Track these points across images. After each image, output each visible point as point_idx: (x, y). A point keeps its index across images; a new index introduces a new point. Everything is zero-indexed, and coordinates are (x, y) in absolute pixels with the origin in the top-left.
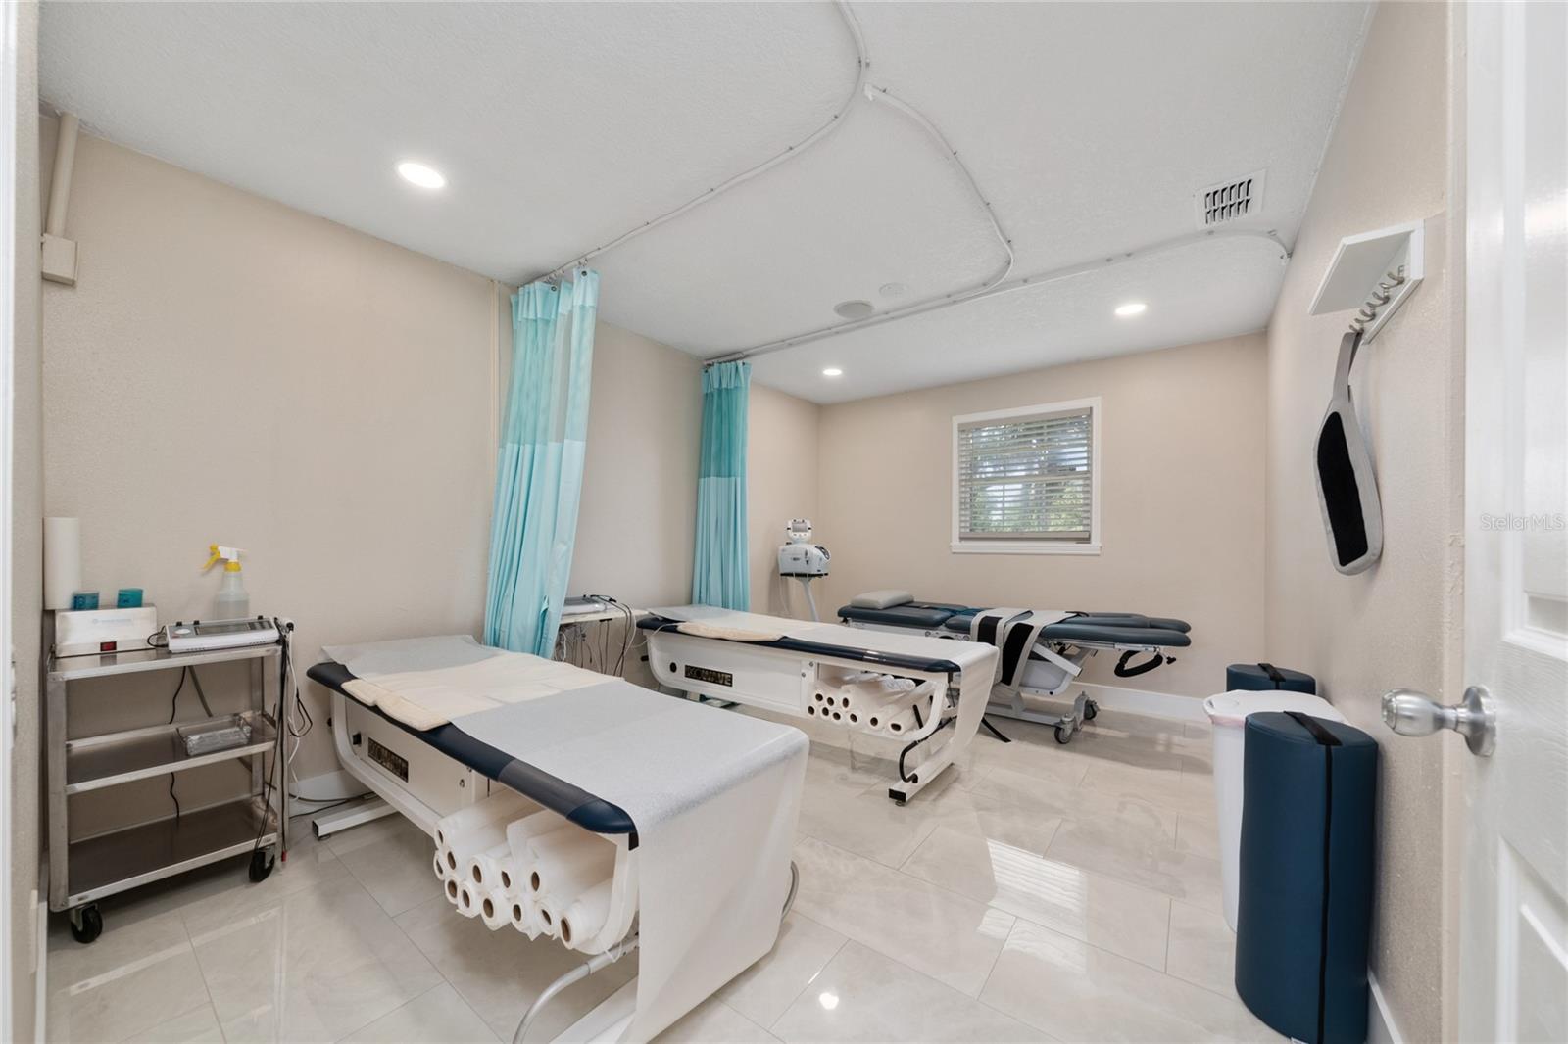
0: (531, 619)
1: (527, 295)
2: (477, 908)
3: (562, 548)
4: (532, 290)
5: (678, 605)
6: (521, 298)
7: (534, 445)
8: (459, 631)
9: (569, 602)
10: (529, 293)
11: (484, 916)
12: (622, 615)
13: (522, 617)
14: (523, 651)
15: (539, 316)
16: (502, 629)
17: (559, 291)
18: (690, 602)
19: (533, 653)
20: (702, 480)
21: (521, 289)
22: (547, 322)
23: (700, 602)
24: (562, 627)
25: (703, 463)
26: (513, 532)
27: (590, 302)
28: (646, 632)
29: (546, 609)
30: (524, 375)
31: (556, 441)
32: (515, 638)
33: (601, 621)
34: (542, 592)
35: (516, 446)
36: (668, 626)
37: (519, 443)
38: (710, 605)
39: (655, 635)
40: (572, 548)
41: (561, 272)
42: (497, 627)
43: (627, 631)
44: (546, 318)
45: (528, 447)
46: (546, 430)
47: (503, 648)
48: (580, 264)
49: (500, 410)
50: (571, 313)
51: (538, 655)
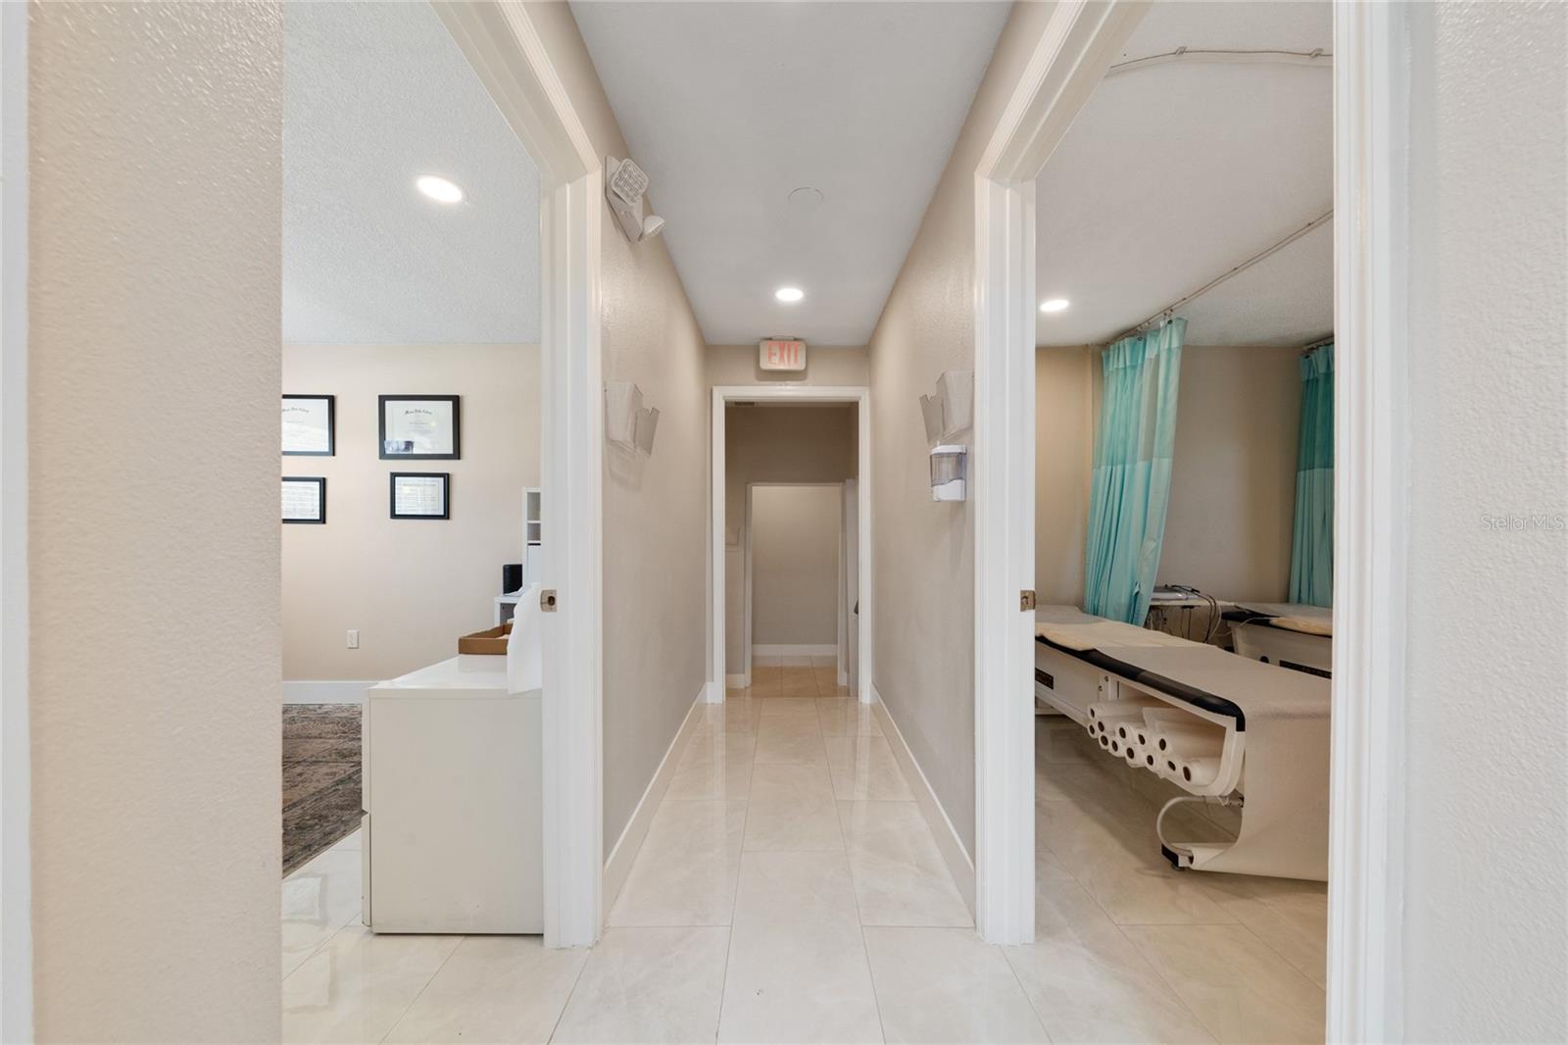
0: (1124, 600)
1: (1117, 351)
2: (1122, 752)
3: (1153, 545)
4: (1121, 345)
5: (1271, 601)
6: (1111, 353)
7: (1124, 464)
8: (1066, 603)
9: (1157, 589)
10: (1119, 348)
11: (1128, 758)
12: (1206, 603)
13: (1118, 594)
14: (1117, 619)
15: (1128, 364)
16: (1101, 604)
17: (1145, 341)
18: (1286, 600)
19: (1127, 622)
20: (1302, 473)
21: (1112, 347)
22: (1134, 367)
23: (1299, 600)
24: (1152, 608)
25: (1303, 455)
26: (1107, 532)
27: (1175, 344)
28: (1230, 623)
29: (1137, 593)
30: (1115, 409)
31: (1144, 460)
32: (1110, 612)
33: (1184, 607)
34: (1133, 579)
35: (1109, 468)
36: (1260, 620)
37: (1112, 465)
38: (1314, 605)
39: (1241, 628)
40: (1161, 544)
41: (1147, 324)
42: (1096, 603)
43: (1211, 620)
44: (1134, 364)
45: (1120, 467)
46: (1135, 451)
47: (1101, 616)
48: (1165, 314)
49: (1094, 440)
50: (1158, 356)
51: (1132, 623)
